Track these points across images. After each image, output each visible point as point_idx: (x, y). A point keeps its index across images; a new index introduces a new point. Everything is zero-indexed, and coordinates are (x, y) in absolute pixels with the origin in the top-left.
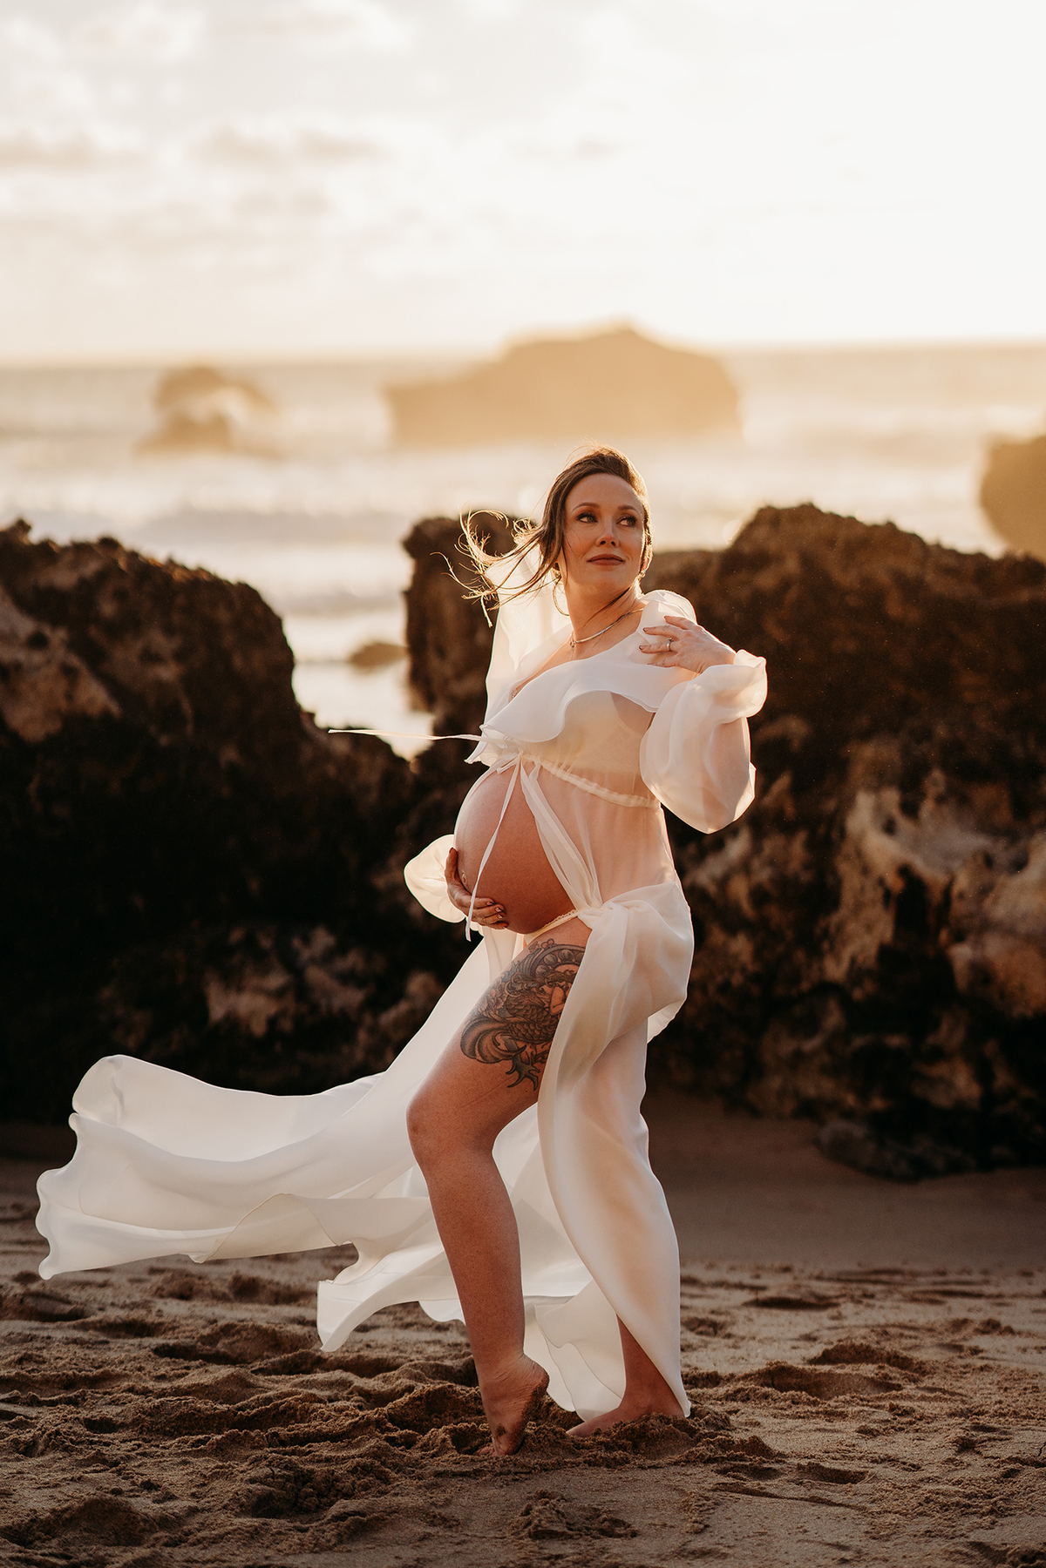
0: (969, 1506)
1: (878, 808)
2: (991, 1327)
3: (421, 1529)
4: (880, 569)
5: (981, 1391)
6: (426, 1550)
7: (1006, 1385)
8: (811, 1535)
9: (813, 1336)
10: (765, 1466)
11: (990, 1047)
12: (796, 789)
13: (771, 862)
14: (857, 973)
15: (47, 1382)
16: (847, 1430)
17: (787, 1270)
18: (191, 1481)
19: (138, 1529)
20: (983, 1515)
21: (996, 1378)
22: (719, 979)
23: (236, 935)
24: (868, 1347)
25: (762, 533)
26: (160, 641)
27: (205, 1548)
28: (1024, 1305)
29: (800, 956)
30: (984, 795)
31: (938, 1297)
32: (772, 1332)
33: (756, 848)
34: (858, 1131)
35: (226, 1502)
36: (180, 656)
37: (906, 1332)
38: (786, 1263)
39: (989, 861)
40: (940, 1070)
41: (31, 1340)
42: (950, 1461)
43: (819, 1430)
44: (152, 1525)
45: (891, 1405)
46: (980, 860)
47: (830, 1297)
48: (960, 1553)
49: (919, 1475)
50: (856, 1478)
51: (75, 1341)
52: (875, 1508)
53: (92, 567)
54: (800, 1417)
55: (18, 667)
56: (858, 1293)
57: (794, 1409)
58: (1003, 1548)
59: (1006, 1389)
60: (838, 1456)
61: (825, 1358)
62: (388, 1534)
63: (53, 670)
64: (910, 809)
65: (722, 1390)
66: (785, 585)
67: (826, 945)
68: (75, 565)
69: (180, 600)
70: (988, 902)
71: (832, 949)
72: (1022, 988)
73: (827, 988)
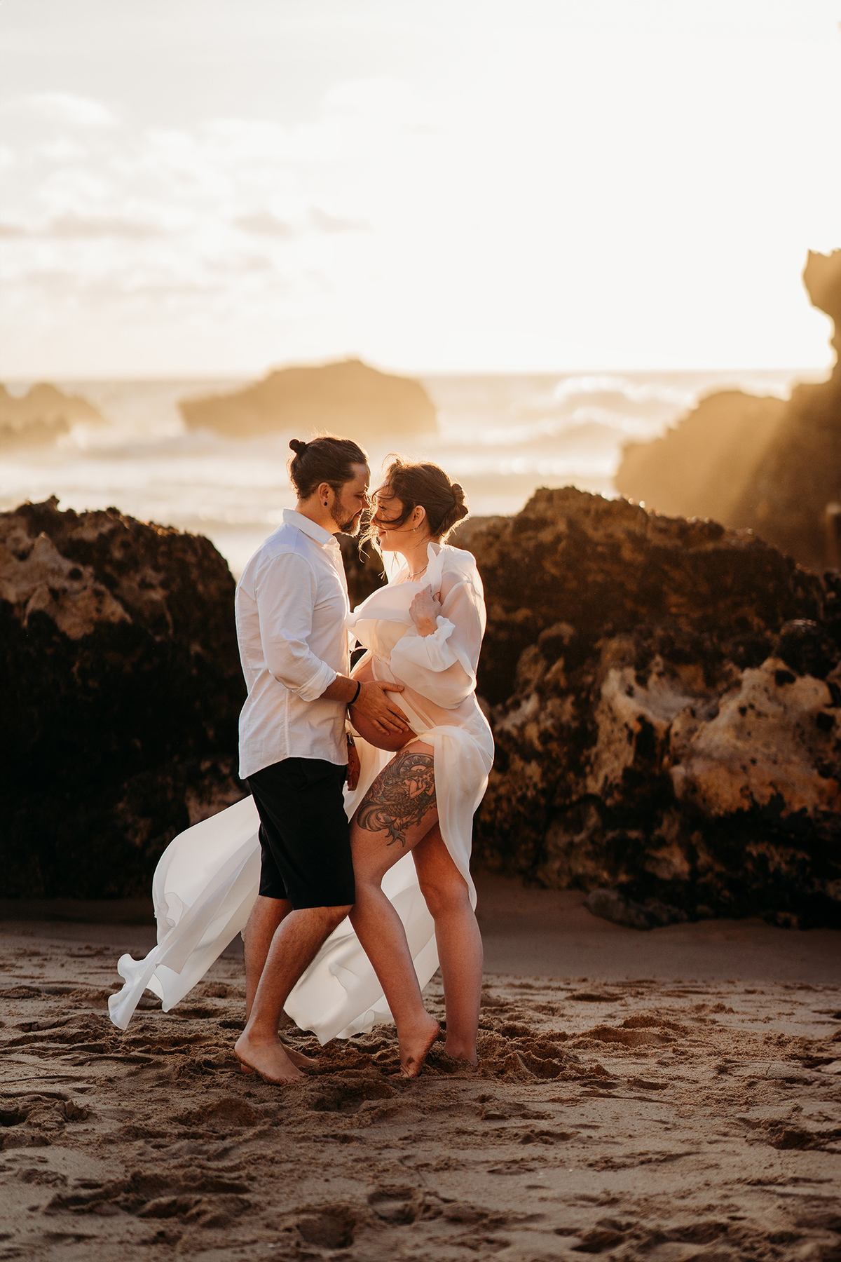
0: (732, 1100)
1: (623, 679)
2: (720, 1008)
3: (419, 1115)
4: (618, 529)
5: (722, 1042)
6: (424, 1126)
7: (737, 1039)
8: (645, 1116)
9: (613, 1015)
10: (608, 1081)
11: (696, 837)
12: (567, 669)
13: (552, 715)
14: (608, 788)
15: (162, 1041)
16: (651, 1063)
17: (584, 980)
18: (272, 1093)
19: (253, 1117)
20: (741, 1105)
21: (730, 1036)
22: (519, 793)
23: (206, 765)
24: (652, 1018)
25: (541, 506)
26: (151, 575)
27: (295, 1126)
28: (736, 997)
29: (571, 776)
30: (687, 672)
31: (681, 994)
32: (589, 1013)
33: (542, 707)
34: (613, 896)
35: (299, 1102)
36: (164, 585)
37: (670, 1012)
38: (584, 977)
39: (693, 713)
40: (663, 853)
41: (141, 1020)
42: (714, 1078)
43: (633, 1063)
44: (260, 1115)
45: (674, 1049)
46: (688, 711)
47: (617, 994)
48: (733, 1123)
49: (699, 1086)
50: (664, 1087)
51: (168, 1020)
52: (677, 1102)
53: (106, 528)
54: (620, 1057)
55: (65, 591)
56: (633, 992)
57: (615, 1053)
58: (757, 1121)
59: (738, 1041)
60: (649, 1076)
61: (626, 1025)
62: (399, 1118)
63: (87, 593)
64: (642, 681)
65: (570, 1043)
66: (558, 539)
67: (588, 769)
68: (95, 526)
69: (163, 548)
70: (693, 739)
71: (592, 772)
72: (717, 795)
73: (589, 798)
